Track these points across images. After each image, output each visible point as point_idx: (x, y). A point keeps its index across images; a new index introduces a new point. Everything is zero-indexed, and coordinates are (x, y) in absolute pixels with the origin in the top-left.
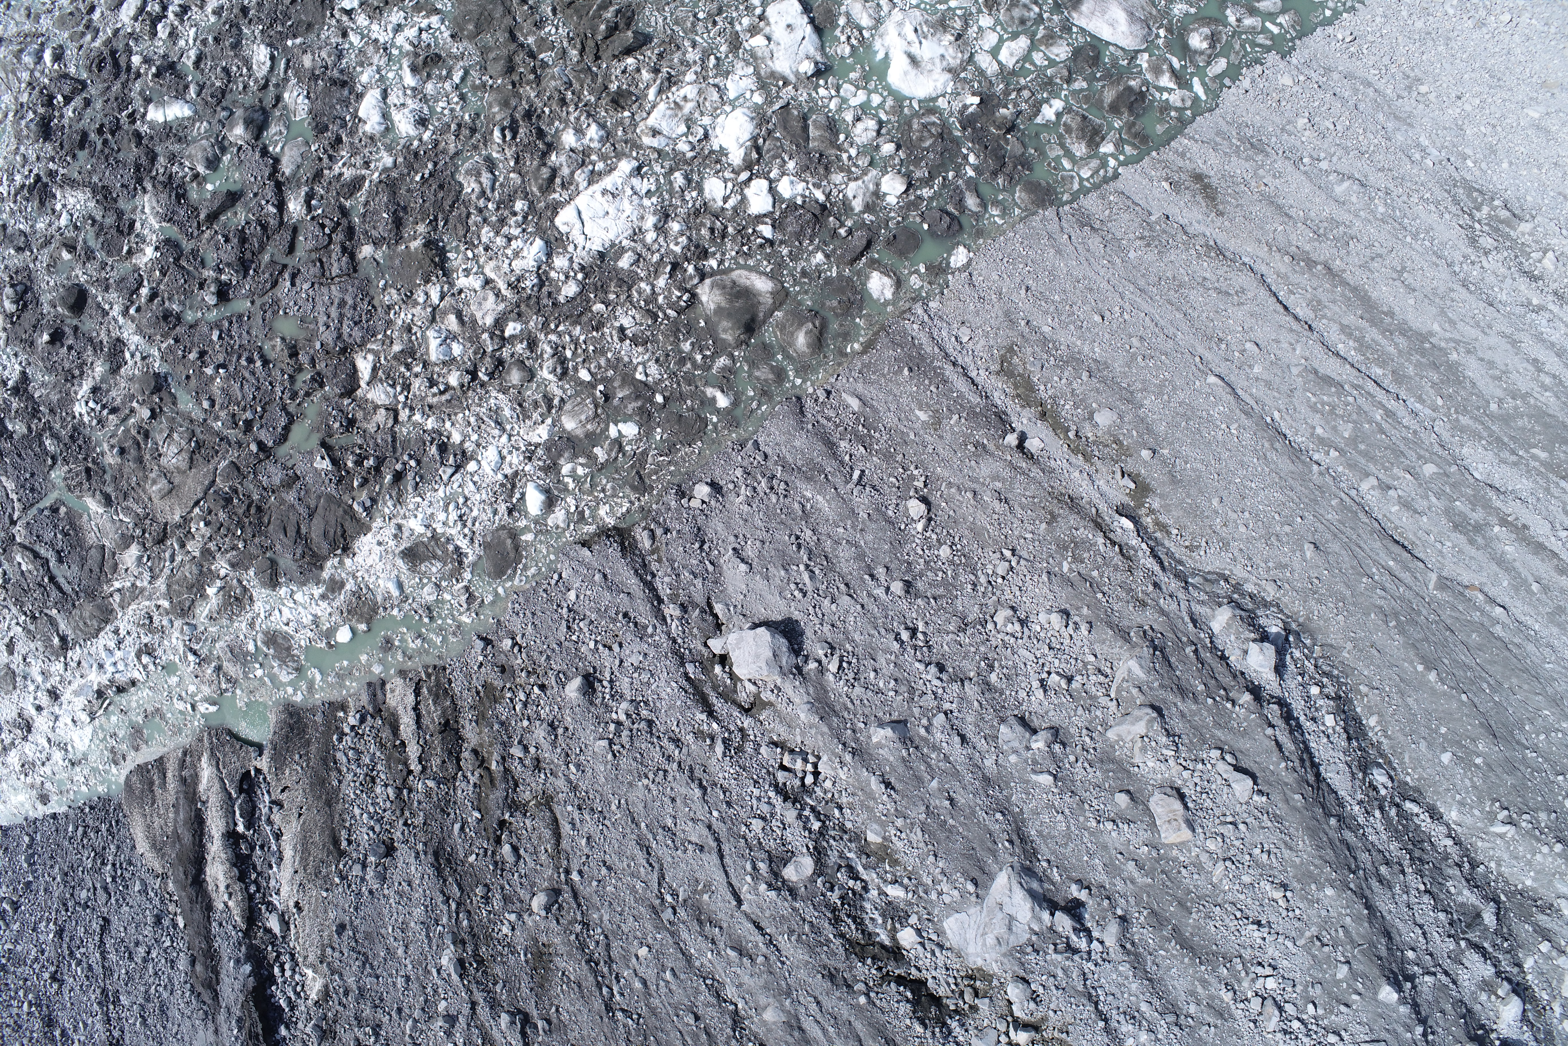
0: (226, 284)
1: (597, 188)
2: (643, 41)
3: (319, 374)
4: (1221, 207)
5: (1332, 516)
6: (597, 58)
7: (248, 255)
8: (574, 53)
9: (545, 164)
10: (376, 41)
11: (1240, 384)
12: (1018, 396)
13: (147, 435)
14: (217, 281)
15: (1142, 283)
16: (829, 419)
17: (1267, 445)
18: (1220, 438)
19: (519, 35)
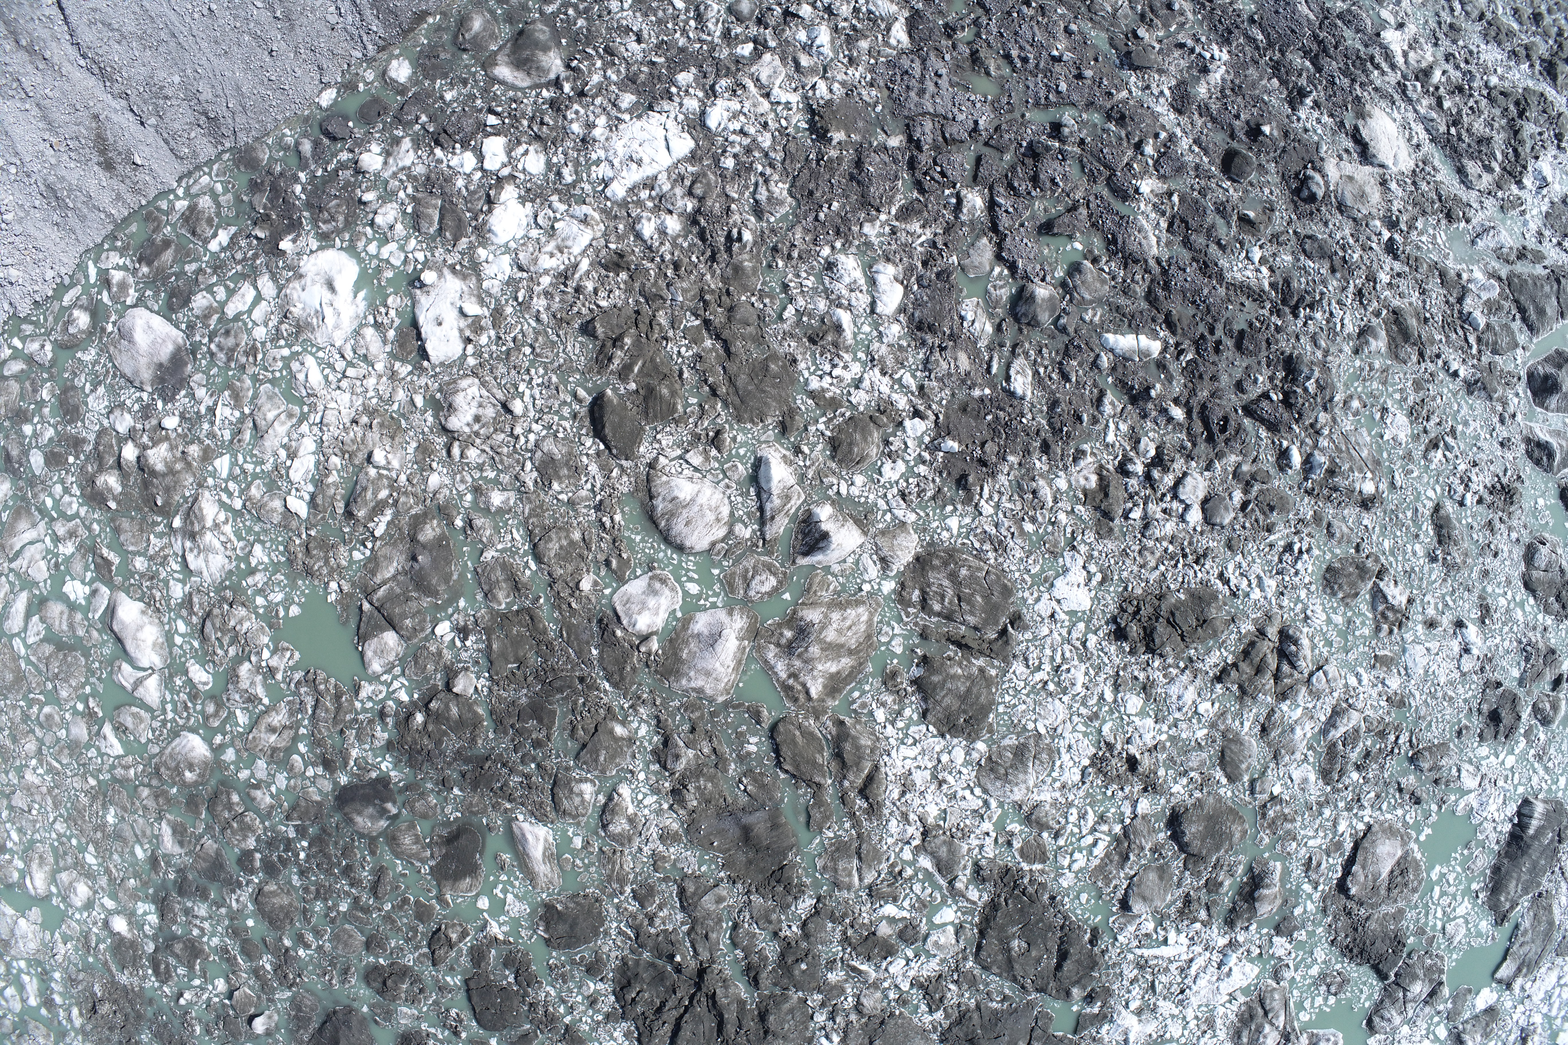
0: (1054, 138)
1: (648, 171)
2: (589, 326)
3: (949, 37)
4: (94, 125)
6: (637, 312)
7: (1029, 161)
8: (662, 319)
9: (699, 200)
10: (884, 373)
13: (1143, 16)
14: (1062, 141)
15: (172, 44)
19: (721, 352)
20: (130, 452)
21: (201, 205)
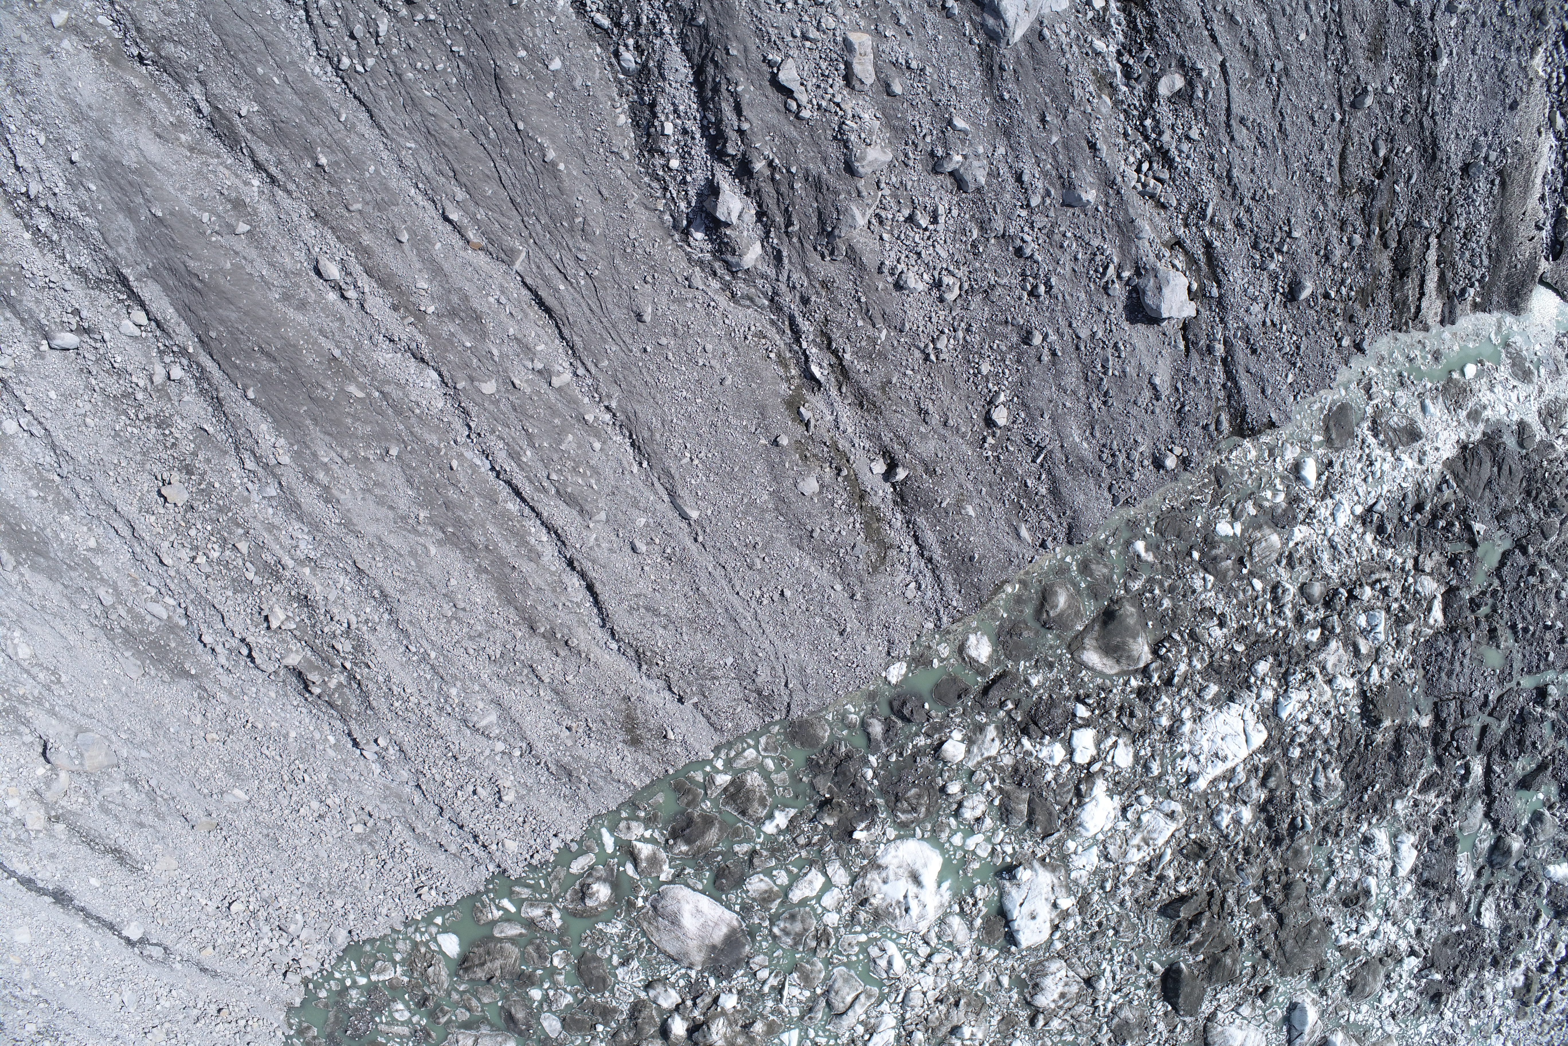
0: (1538, 703)
2: (1168, 910)
3: (1474, 612)
4: (623, 706)
5: (612, 348)
6: (1211, 894)
7: (1518, 728)
8: (1231, 900)
9: (1271, 791)
11: (665, 507)
12: (878, 520)
14: (1545, 707)
15: (731, 629)
16: (1049, 518)
17: (658, 436)
18: (704, 450)
19: (1275, 921)
20: (679, 1027)
21: (749, 782)
